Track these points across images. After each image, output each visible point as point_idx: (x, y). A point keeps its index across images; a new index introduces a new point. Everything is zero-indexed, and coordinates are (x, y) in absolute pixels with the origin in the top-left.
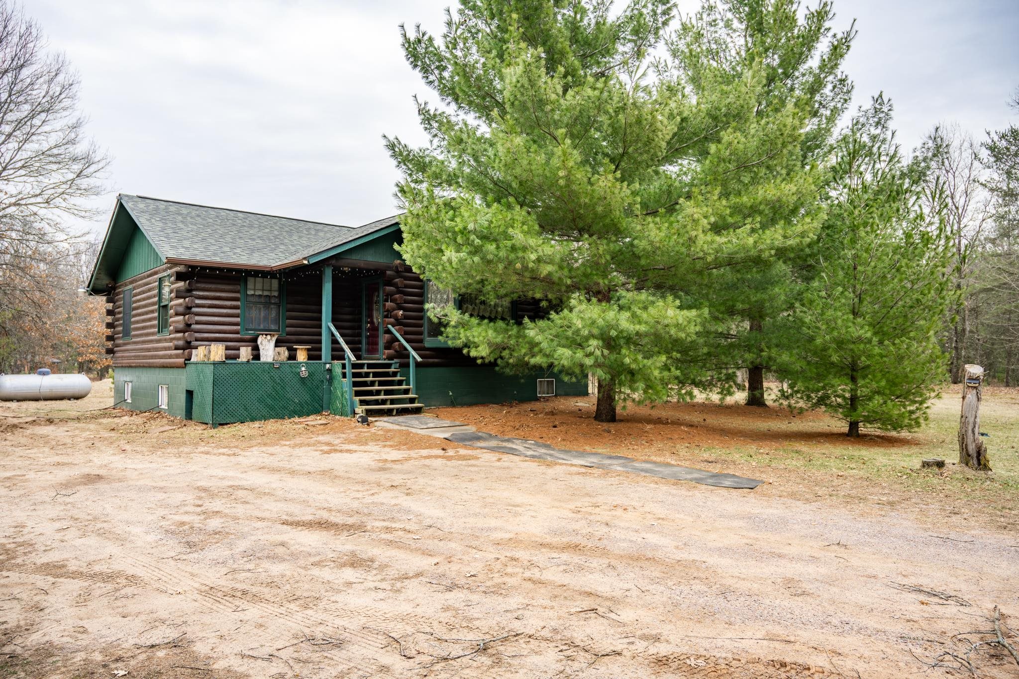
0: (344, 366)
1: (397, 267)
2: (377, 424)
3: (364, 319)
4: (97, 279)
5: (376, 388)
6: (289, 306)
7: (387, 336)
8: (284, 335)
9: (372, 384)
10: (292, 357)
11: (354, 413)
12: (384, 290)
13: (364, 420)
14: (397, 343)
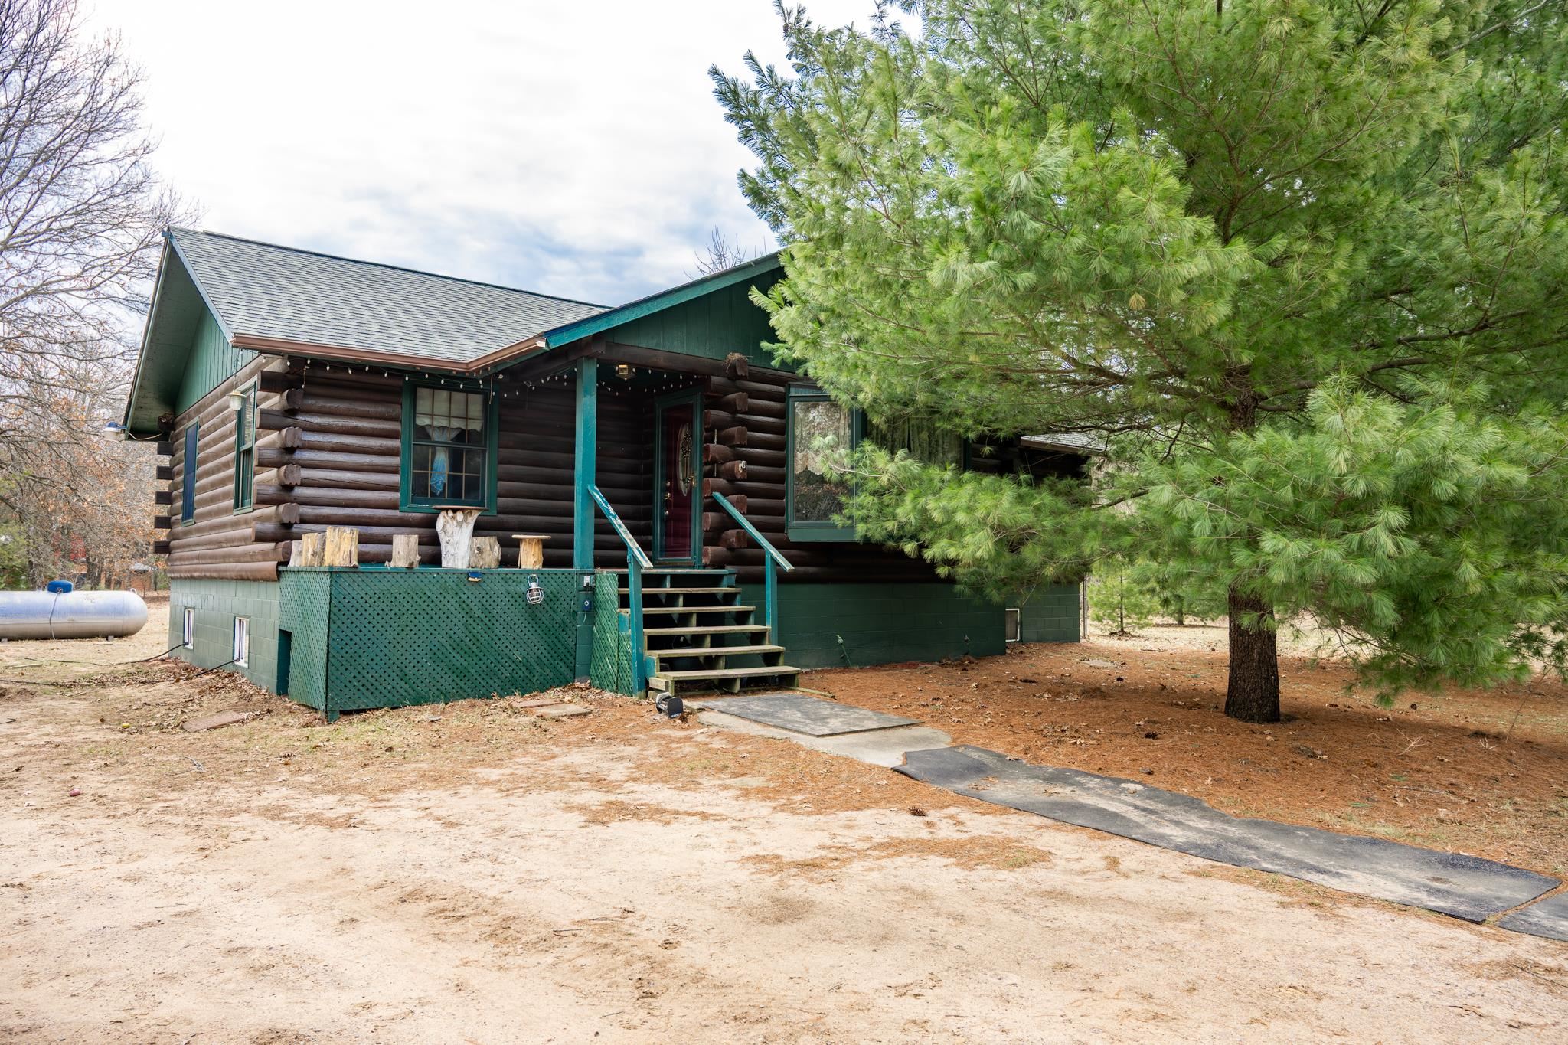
0: (623, 581)
1: (733, 367)
2: (705, 717)
3: (659, 483)
4: (138, 408)
5: (693, 629)
6: (506, 452)
7: (711, 515)
8: (494, 512)
9: (684, 619)
10: (509, 560)
11: (646, 688)
12: (705, 419)
13: (674, 710)
14: (732, 532)
